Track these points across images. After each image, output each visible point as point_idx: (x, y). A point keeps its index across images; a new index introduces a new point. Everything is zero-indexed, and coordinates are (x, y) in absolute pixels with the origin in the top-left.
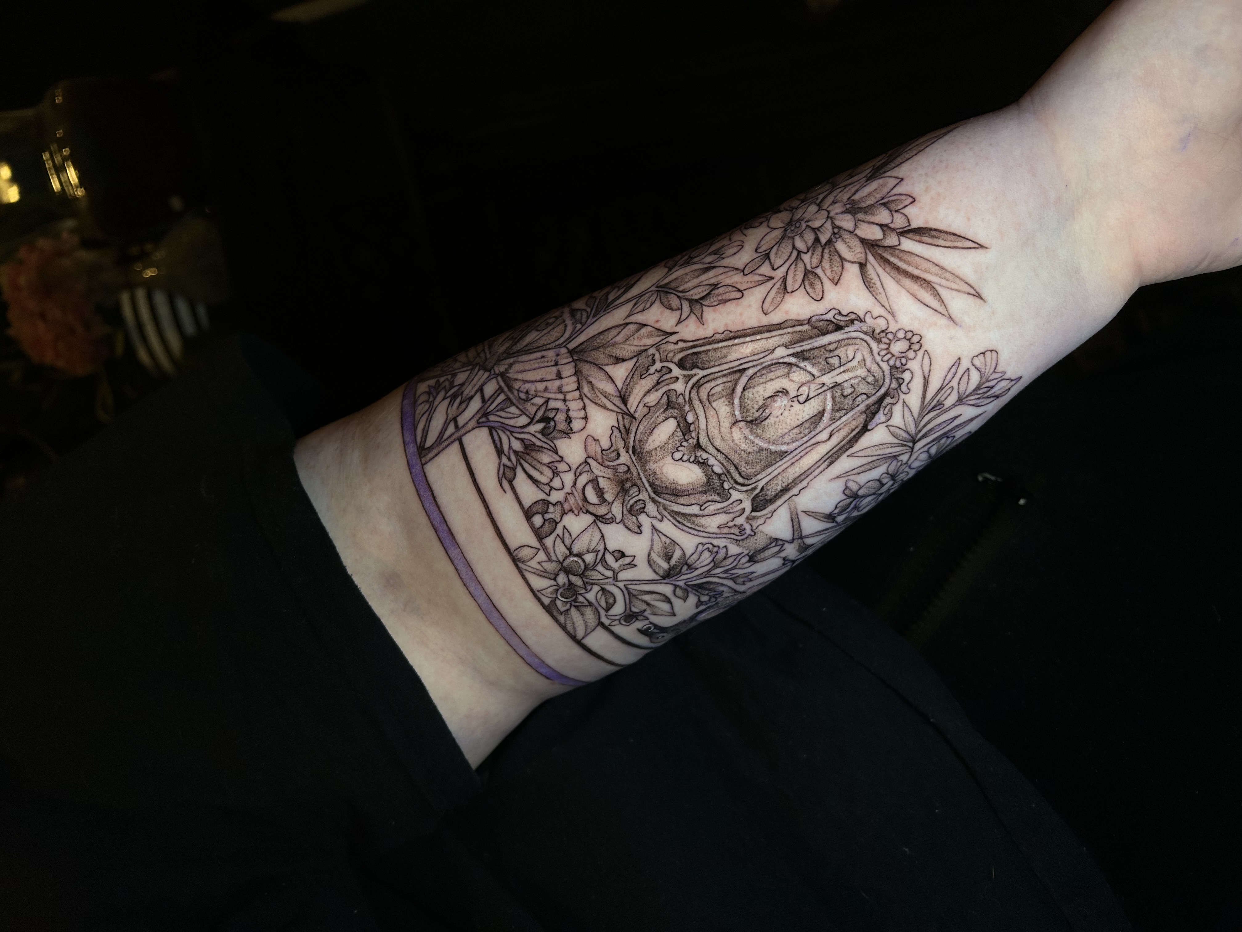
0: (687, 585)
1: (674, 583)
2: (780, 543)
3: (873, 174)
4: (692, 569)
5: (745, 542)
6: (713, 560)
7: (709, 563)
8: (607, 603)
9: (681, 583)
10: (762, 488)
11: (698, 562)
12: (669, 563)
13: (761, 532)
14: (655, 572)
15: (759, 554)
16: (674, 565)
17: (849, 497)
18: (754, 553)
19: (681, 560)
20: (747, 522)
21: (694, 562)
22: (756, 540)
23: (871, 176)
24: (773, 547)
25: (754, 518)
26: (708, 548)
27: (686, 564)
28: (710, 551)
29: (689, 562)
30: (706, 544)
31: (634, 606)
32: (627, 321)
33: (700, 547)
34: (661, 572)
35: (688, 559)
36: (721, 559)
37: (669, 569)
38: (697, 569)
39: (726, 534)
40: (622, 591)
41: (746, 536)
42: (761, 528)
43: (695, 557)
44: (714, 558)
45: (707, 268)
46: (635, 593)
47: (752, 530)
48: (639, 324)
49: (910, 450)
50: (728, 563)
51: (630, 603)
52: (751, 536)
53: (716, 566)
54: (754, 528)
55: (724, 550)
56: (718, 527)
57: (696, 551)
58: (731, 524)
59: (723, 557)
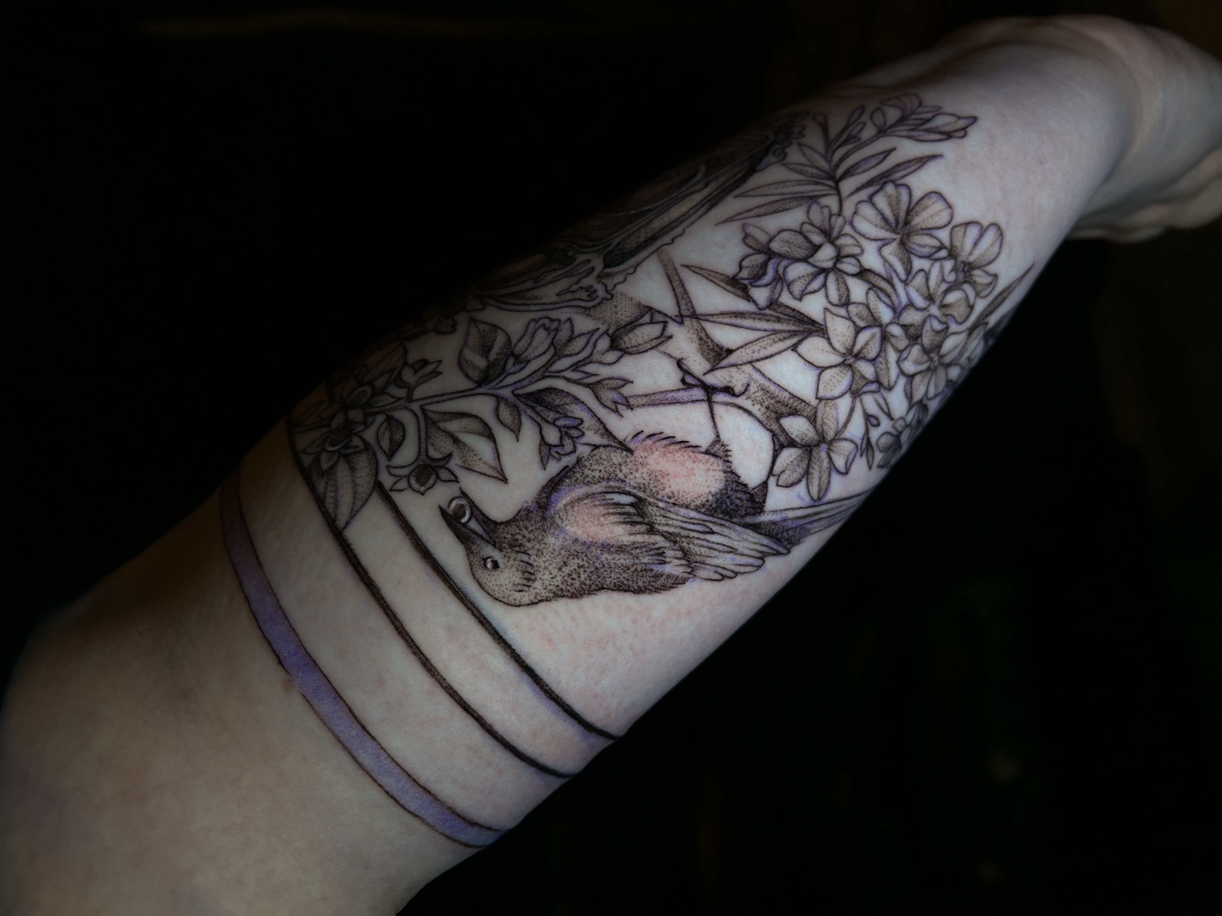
0: (517, 396)
1: (495, 392)
2: (660, 318)
4: (521, 363)
5: (598, 310)
6: (552, 343)
7: (547, 350)
8: (391, 440)
9: (506, 393)
10: (619, 244)
11: (530, 349)
12: (487, 357)
13: (622, 294)
14: (467, 376)
15: (626, 335)
16: (494, 360)
17: (760, 252)
18: (617, 330)
19: (505, 350)
20: (599, 282)
21: (523, 349)
22: (616, 306)
24: (648, 323)
25: (608, 275)
26: (544, 325)
27: (512, 354)
28: (546, 329)
29: (517, 350)
30: (540, 319)
31: (433, 445)
33: (532, 325)
34: (475, 375)
35: (515, 345)
36: (564, 341)
37: (488, 367)
38: (529, 361)
39: (569, 301)
40: (417, 417)
41: (597, 301)
42: (620, 288)
43: (524, 342)
44: (554, 338)
46: (435, 417)
47: (607, 291)
49: (834, 192)
50: (577, 349)
51: (426, 439)
52: (608, 300)
53: (558, 355)
54: (610, 288)
55: (568, 325)
56: (557, 295)
57: (526, 332)
58: (574, 288)
59: (567, 338)
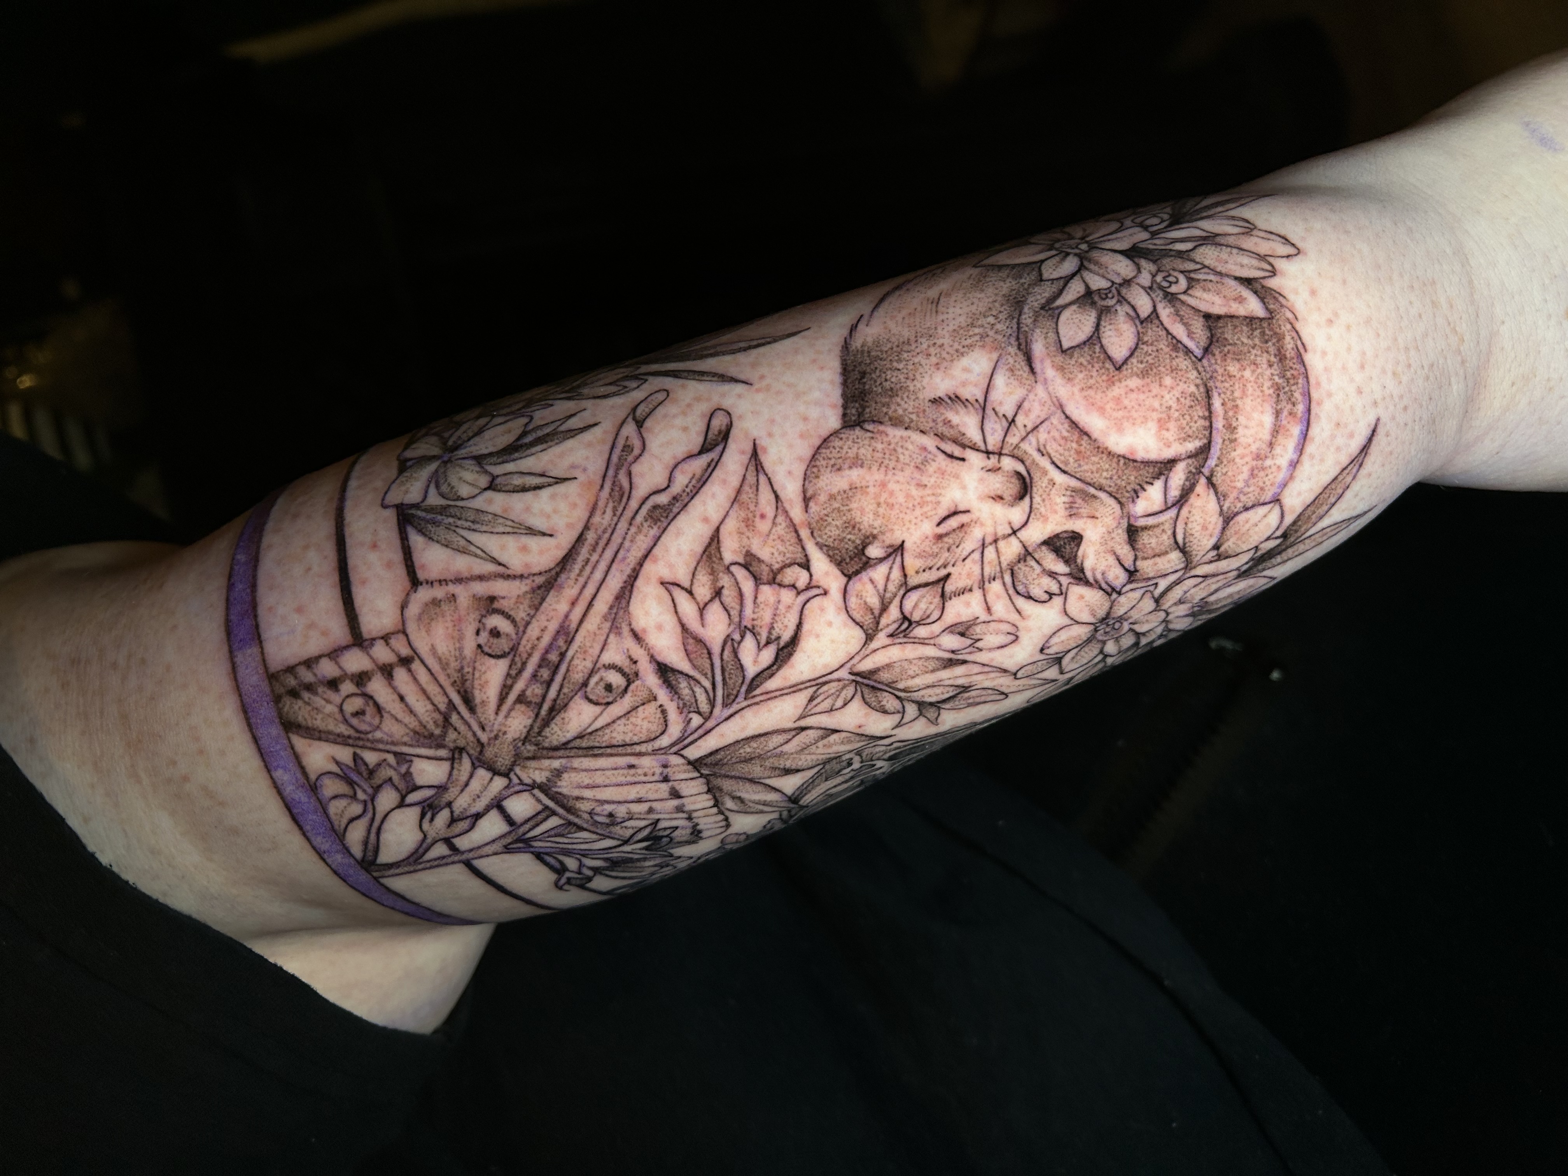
3: (1250, 569)
23: (1245, 571)
32: (803, 723)
45: (950, 660)
48: (825, 729)
